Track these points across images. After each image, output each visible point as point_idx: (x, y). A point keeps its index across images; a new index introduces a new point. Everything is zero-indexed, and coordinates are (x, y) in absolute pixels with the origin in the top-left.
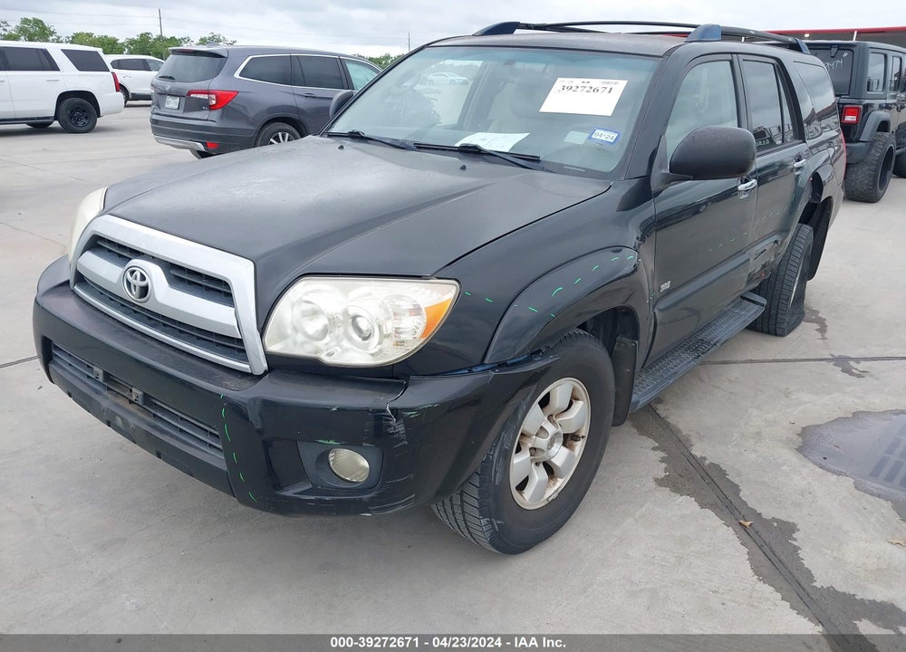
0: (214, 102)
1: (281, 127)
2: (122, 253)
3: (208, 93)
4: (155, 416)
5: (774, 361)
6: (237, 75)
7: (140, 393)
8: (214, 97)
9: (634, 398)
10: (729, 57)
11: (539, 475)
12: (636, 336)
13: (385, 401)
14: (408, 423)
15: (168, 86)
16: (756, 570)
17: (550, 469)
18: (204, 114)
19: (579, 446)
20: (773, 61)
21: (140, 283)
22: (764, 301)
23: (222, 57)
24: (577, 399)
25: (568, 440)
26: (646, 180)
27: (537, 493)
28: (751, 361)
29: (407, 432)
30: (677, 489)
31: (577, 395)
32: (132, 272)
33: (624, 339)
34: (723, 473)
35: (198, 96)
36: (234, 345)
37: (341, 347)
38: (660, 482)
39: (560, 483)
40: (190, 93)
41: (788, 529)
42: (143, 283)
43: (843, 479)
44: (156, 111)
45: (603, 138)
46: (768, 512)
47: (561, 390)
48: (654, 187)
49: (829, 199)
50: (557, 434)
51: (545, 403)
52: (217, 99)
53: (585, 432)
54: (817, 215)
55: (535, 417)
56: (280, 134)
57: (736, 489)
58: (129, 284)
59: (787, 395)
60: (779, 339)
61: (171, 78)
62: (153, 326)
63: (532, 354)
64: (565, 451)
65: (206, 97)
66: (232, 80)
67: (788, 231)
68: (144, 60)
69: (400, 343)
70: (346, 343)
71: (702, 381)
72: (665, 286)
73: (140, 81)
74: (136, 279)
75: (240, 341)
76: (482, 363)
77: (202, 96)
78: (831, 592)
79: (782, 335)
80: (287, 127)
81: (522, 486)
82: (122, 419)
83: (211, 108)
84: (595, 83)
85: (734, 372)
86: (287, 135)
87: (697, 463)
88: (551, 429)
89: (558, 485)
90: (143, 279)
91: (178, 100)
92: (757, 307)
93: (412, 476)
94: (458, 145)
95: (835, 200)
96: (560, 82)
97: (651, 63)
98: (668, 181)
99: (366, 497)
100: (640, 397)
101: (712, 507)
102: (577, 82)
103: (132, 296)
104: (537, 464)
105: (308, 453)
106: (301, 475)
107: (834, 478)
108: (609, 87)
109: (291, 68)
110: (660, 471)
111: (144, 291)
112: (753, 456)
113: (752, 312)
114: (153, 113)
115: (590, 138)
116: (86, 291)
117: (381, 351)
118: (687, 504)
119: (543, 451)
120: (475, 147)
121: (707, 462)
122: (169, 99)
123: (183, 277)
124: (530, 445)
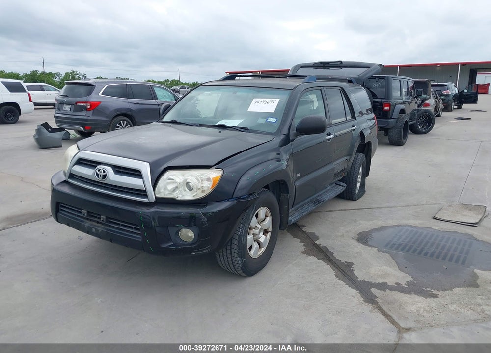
0: (89, 107)
1: (123, 119)
2: (92, 164)
3: (86, 103)
4: (109, 226)
5: (351, 210)
6: (100, 94)
7: (104, 217)
8: (89, 104)
9: (290, 218)
10: (320, 88)
11: (256, 245)
12: (287, 192)
13: (200, 211)
14: (208, 217)
15: (65, 100)
16: (337, 276)
17: (259, 243)
18: (84, 113)
19: (269, 235)
20: (340, 88)
21: (103, 174)
22: (346, 185)
23: (92, 85)
24: (267, 217)
25: (265, 232)
26: (288, 135)
27: (255, 253)
28: (342, 210)
29: (208, 221)
30: (309, 255)
31: (267, 215)
32: (99, 170)
33: (284, 194)
34: (327, 249)
35: (81, 104)
36: (143, 193)
37: (182, 194)
38: (303, 252)
39: (263, 249)
40: (76, 103)
41: (349, 265)
42: (105, 174)
43: (373, 248)
44: (57, 112)
45: (271, 121)
46: (343, 260)
47: (262, 211)
48: (291, 138)
49: (369, 143)
50: (261, 229)
51: (257, 216)
52: (91, 106)
53: (270, 230)
54: (366, 149)
55: (254, 221)
56: (122, 122)
57: (332, 253)
58: (97, 175)
59: (355, 221)
60: (354, 201)
61: (66, 96)
62: (107, 190)
63: (250, 195)
64: (264, 236)
65: (85, 105)
66: (98, 96)
67: (351, 155)
68: (40, 86)
69: (203, 191)
70: (184, 193)
71: (321, 218)
72: (298, 175)
73: (40, 96)
74: (101, 172)
75: (145, 191)
76: (232, 198)
77: (83, 104)
78: (364, 282)
79: (355, 200)
80: (125, 118)
81: (251, 248)
82: (95, 229)
83: (87, 110)
84: (268, 100)
85: (334, 214)
86: (125, 122)
87: (317, 247)
88: (259, 227)
89: (262, 250)
90: (104, 172)
91: (70, 106)
92: (342, 187)
93: (209, 237)
94: (217, 124)
95: (372, 143)
96: (254, 100)
97: (288, 92)
98: (296, 136)
99: (193, 246)
100: (292, 218)
101: (322, 259)
102: (261, 100)
103: (99, 179)
104: (255, 241)
105: (172, 231)
106: (170, 240)
107: (370, 248)
108: (273, 101)
109: (127, 90)
110: (303, 249)
111: (105, 176)
112: (340, 243)
113: (340, 190)
114: (55, 113)
115: (267, 120)
116: (74, 181)
117: (196, 194)
118: (313, 259)
119: (257, 235)
120: (224, 125)
121: (321, 245)
122: (65, 106)
123: (120, 170)
124: (252, 233)
